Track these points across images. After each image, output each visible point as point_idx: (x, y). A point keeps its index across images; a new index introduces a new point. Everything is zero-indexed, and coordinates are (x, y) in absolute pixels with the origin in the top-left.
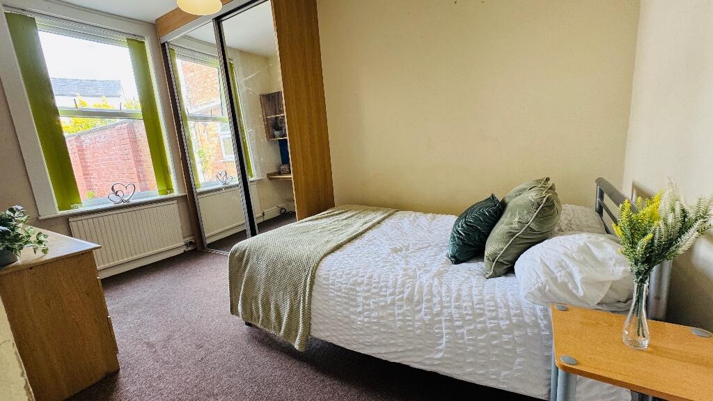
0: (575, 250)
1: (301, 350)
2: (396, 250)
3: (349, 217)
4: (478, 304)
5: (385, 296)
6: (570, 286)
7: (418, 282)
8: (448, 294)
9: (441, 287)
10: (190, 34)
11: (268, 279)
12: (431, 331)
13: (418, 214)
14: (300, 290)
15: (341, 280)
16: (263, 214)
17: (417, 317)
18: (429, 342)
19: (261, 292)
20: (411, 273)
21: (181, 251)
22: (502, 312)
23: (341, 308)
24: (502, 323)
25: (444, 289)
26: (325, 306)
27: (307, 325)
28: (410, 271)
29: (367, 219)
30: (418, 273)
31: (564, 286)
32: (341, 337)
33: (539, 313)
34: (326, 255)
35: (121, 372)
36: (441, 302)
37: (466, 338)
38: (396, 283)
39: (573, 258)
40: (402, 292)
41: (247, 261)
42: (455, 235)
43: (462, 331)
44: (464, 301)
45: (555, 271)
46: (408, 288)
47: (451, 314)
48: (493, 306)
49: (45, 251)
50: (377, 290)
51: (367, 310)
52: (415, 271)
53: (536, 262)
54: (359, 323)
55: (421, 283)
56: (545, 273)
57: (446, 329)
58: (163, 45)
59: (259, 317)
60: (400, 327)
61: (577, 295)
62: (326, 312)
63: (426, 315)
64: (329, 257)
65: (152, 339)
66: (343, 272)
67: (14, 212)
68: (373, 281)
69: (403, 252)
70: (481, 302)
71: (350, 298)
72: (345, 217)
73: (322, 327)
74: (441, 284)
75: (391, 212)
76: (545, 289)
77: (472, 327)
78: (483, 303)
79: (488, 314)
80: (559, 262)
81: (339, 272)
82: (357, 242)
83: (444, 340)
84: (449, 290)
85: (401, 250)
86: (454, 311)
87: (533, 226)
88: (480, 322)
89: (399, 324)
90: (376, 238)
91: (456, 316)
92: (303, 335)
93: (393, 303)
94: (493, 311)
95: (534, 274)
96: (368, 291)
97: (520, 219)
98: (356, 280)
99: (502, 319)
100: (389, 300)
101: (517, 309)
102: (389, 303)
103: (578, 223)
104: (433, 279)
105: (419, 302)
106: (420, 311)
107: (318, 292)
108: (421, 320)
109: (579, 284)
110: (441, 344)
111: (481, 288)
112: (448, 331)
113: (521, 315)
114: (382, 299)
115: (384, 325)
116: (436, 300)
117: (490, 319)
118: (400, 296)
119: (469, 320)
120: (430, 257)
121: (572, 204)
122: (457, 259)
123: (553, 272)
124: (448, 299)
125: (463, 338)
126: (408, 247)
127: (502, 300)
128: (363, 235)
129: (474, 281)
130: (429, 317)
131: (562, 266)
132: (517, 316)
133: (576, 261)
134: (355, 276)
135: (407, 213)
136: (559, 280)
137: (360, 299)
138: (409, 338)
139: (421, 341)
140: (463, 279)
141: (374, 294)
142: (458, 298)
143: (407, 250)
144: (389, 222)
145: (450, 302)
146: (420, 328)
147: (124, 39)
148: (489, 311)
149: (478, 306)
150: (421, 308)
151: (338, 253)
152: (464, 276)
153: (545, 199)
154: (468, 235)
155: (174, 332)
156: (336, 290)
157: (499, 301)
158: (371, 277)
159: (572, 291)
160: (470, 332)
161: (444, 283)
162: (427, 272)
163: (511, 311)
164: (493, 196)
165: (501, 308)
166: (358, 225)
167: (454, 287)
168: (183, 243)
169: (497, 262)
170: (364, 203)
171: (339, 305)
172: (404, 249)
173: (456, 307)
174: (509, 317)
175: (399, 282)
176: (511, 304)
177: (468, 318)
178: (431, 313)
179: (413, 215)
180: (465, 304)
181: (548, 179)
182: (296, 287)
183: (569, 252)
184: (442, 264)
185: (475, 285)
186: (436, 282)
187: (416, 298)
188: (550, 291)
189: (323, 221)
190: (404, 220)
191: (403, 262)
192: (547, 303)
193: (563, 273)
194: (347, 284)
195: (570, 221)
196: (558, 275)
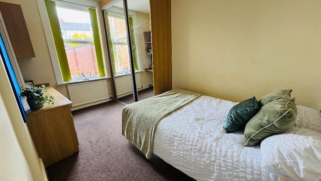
0: (303, 149)
1: (148, 159)
2: (197, 120)
3: (177, 97)
4: (235, 162)
5: (188, 145)
6: (295, 170)
7: (205, 142)
8: (220, 152)
9: (217, 148)
10: (115, 5)
11: (137, 124)
12: (208, 168)
13: (212, 98)
14: (150, 133)
15: (167, 132)
16: (142, 87)
17: (202, 160)
18: (207, 173)
19: (134, 129)
20: (202, 136)
21: (108, 101)
22: (249, 170)
23: (166, 145)
24: (248, 176)
25: (218, 149)
26: (160, 143)
27: (152, 148)
28: (202, 134)
29: (186, 98)
30: (206, 136)
31: (291, 168)
32: (166, 158)
33: (271, 177)
34: (162, 118)
35: (79, 153)
36: (216, 156)
37: (227, 177)
38: (194, 140)
39: (300, 154)
40: (196, 146)
41: (129, 114)
42: (229, 118)
43: (225, 173)
44: (228, 159)
45: (286, 159)
46: (200, 144)
47: (220, 163)
48: (244, 166)
49: (53, 104)
50: (184, 141)
51: (179, 150)
52: (204, 134)
53: (274, 149)
54: (174, 154)
55: (207, 143)
56: (279, 158)
57: (217, 169)
58: (103, 11)
59: (132, 139)
60: (193, 162)
61: (300, 176)
62: (160, 145)
63: (207, 160)
64: (164, 119)
65: (92, 140)
66: (169, 128)
67: (42, 88)
68: (183, 136)
69: (201, 121)
70: (238, 161)
71: (171, 141)
72: (175, 96)
73: (158, 151)
74: (217, 146)
75: (199, 95)
76: (278, 166)
77: (230, 173)
78: (239, 163)
79: (241, 169)
80: (290, 154)
81: (168, 128)
82: (179, 111)
83: (215, 174)
84: (221, 150)
85: (200, 119)
86: (222, 162)
87: (276, 125)
88: (235, 172)
89: (193, 160)
90: (188, 111)
91: (223, 165)
92: (150, 152)
93: (191, 149)
94: (244, 168)
95: (272, 156)
96: (180, 141)
97: (268, 118)
98: (174, 134)
99: (248, 174)
100: (190, 147)
101: (258, 171)
102: (189, 149)
103: (307, 122)
104: (213, 142)
105: (204, 153)
106: (204, 157)
107: (157, 135)
108: (204, 162)
109: (302, 171)
110: (213, 176)
111: (239, 153)
112: (217, 171)
113: (260, 175)
114: (186, 146)
115: (186, 159)
116: (213, 154)
117: (242, 172)
118: (195, 147)
119: (229, 169)
120: (214, 126)
121: (305, 106)
122: (228, 131)
123: (285, 159)
124: (220, 155)
125: (225, 176)
126: (204, 118)
127: (249, 164)
128: (183, 108)
129: (236, 147)
130: (208, 161)
131: (291, 157)
132: (257, 175)
133: (302, 156)
134: (174, 132)
135: (207, 97)
136: (288, 164)
137: (176, 144)
138: (197, 168)
139: (203, 171)
140: (230, 145)
141: (182, 143)
142: (225, 156)
143: (203, 120)
144: (197, 101)
145: (220, 157)
146: (203, 165)
147: (87, 8)
148: (242, 167)
149: (236, 163)
150: (205, 156)
151: (168, 117)
152: (230, 143)
153: (287, 112)
154: (237, 119)
155: (100, 138)
156: (165, 137)
157: (248, 163)
158: (182, 134)
159: (296, 173)
160: (229, 175)
161: (219, 145)
162: (211, 136)
163: (254, 171)
164: (254, 97)
165: (248, 168)
166: (181, 101)
167: (224, 150)
168: (108, 97)
169: (251, 139)
170: (186, 89)
171: (166, 144)
172: (202, 119)
173: (223, 161)
174: (252, 173)
175: (196, 140)
176: (255, 167)
177: (229, 168)
178: (210, 160)
179: (210, 99)
180: (229, 160)
181: (291, 91)
182: (148, 130)
183: (298, 150)
184: (220, 133)
185: (236, 151)
186: (215, 144)
187: (203, 150)
188: (281, 168)
189: (165, 97)
190: (204, 101)
191: (199, 128)
192: (278, 173)
193: (292, 161)
194: (170, 135)
195: (302, 119)
196: (288, 161)
